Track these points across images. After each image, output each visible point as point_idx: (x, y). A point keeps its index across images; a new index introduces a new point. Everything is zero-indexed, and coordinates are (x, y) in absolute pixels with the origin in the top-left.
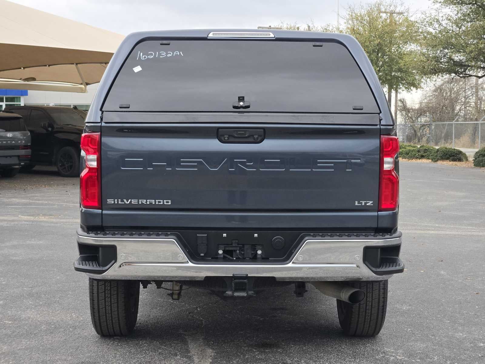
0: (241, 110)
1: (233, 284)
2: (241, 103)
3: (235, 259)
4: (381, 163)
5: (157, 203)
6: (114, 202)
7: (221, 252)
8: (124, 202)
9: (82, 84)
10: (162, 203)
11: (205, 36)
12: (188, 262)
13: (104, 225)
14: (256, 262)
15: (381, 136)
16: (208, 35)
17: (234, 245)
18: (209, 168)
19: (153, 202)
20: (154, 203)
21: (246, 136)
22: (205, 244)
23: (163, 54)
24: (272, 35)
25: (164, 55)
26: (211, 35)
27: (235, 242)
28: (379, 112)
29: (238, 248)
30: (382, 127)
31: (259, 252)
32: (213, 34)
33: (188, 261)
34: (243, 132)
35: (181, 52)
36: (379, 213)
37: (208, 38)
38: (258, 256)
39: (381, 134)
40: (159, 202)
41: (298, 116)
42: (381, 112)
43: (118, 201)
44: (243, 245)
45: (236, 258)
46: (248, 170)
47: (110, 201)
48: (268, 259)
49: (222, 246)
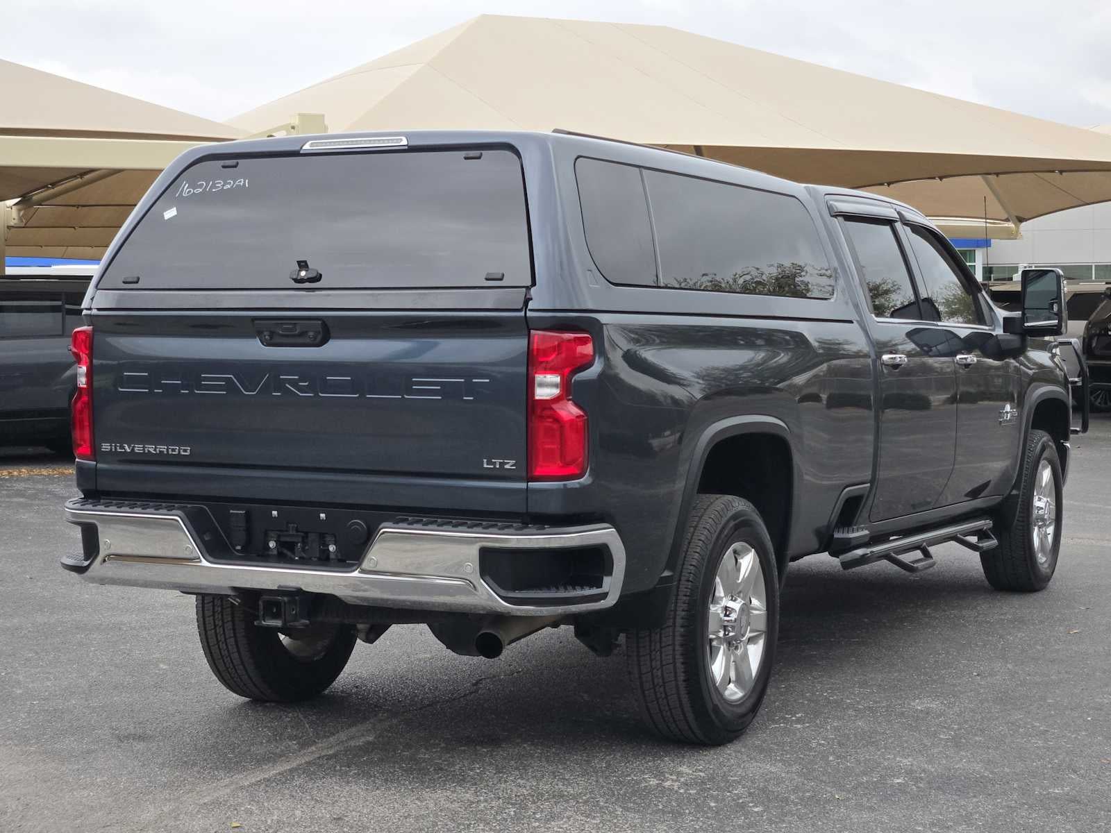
0: (307, 285)
1: (261, 603)
2: (303, 273)
3: (297, 558)
4: (530, 385)
5: (170, 452)
6: (111, 449)
7: (272, 544)
8: (124, 449)
9: (1007, 220)
10: (176, 453)
11: (297, 148)
12: (199, 558)
13: (99, 488)
14: (326, 566)
15: (532, 331)
16: (303, 146)
17: (291, 533)
18: (243, 391)
19: (163, 448)
20: (165, 453)
21: (297, 333)
22: (241, 529)
23: (219, 185)
24: (404, 142)
25: (219, 187)
26: (307, 147)
27: (293, 527)
28: (529, 283)
29: (300, 539)
30: (529, 314)
31: (332, 548)
32: (312, 143)
33: (201, 557)
34: (291, 326)
35: (247, 181)
36: (529, 483)
37: (301, 152)
38: (332, 556)
39: (530, 327)
40: (173, 450)
41: (379, 294)
42: (534, 283)
43: (116, 447)
44: (306, 533)
45: (300, 558)
46: (301, 394)
47: (106, 447)
48: (345, 561)
49: (272, 534)
